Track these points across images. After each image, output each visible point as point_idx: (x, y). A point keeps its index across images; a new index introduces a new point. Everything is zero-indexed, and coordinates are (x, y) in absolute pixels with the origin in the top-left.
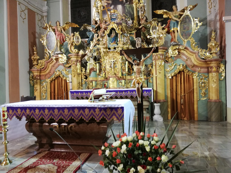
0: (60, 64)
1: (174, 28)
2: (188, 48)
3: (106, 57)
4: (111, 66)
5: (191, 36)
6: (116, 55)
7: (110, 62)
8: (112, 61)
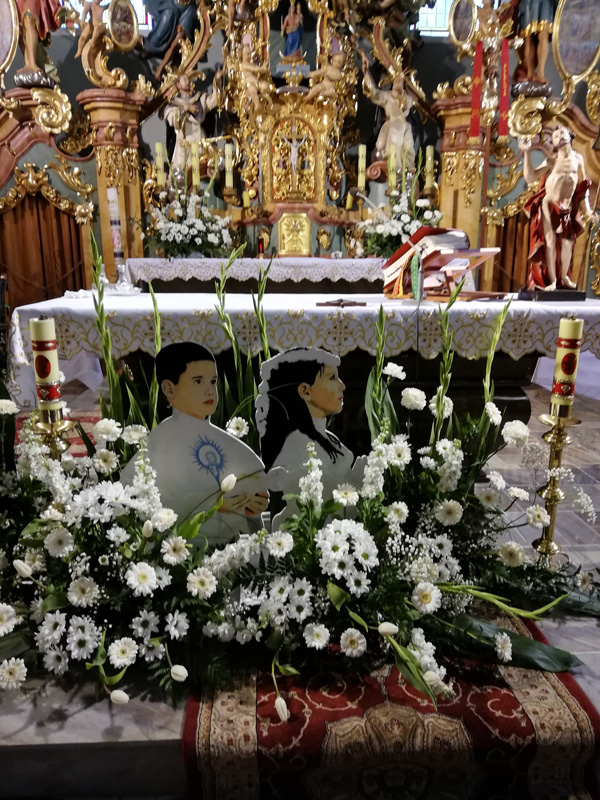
0: (36, 136)
1: (539, 22)
2: (577, 111)
3: (264, 119)
4: (284, 162)
5: (594, 64)
6: (308, 112)
7: (283, 141)
8: (291, 141)
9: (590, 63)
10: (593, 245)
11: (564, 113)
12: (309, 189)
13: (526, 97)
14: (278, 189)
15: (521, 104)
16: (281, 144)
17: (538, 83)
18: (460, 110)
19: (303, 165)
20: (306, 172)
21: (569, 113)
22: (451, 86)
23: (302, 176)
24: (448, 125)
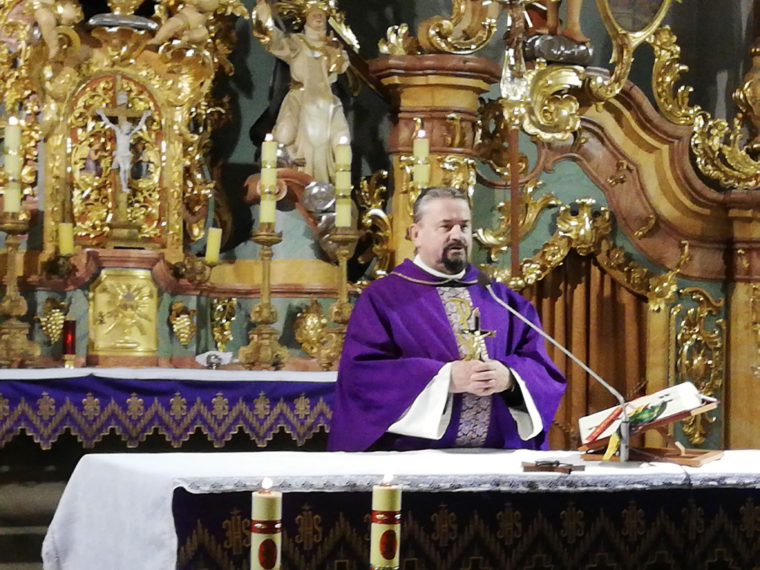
2: (638, 94)
3: (56, 72)
4: (97, 162)
5: (662, 14)
6: (148, 66)
7: (97, 118)
8: (114, 120)
9: (655, 12)
10: (679, 345)
11: (617, 97)
12: (149, 217)
13: (549, 63)
14: (83, 216)
15: (540, 75)
16: (91, 124)
17: (570, 41)
18: (433, 80)
19: (138, 170)
20: (142, 184)
21: (625, 97)
22: (412, 32)
23: (135, 192)
24: (405, 103)
